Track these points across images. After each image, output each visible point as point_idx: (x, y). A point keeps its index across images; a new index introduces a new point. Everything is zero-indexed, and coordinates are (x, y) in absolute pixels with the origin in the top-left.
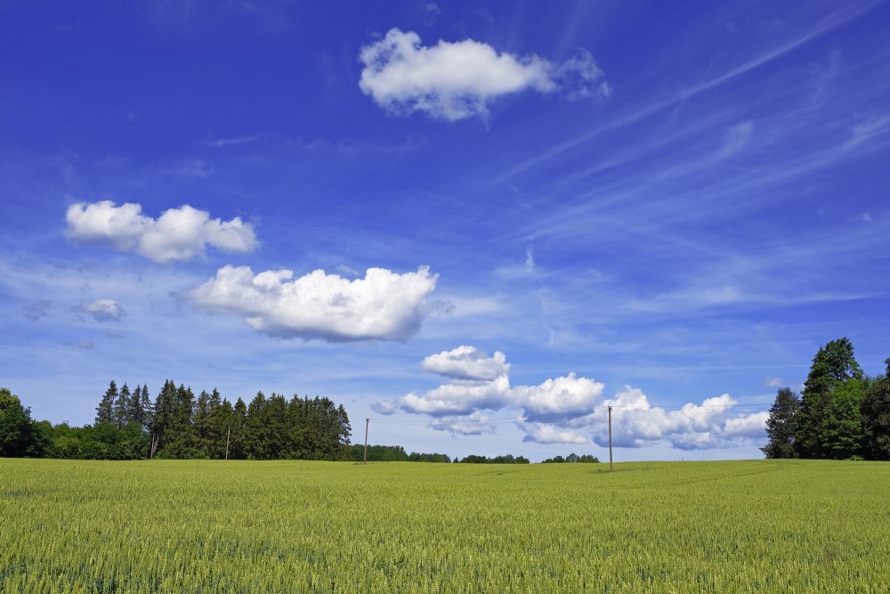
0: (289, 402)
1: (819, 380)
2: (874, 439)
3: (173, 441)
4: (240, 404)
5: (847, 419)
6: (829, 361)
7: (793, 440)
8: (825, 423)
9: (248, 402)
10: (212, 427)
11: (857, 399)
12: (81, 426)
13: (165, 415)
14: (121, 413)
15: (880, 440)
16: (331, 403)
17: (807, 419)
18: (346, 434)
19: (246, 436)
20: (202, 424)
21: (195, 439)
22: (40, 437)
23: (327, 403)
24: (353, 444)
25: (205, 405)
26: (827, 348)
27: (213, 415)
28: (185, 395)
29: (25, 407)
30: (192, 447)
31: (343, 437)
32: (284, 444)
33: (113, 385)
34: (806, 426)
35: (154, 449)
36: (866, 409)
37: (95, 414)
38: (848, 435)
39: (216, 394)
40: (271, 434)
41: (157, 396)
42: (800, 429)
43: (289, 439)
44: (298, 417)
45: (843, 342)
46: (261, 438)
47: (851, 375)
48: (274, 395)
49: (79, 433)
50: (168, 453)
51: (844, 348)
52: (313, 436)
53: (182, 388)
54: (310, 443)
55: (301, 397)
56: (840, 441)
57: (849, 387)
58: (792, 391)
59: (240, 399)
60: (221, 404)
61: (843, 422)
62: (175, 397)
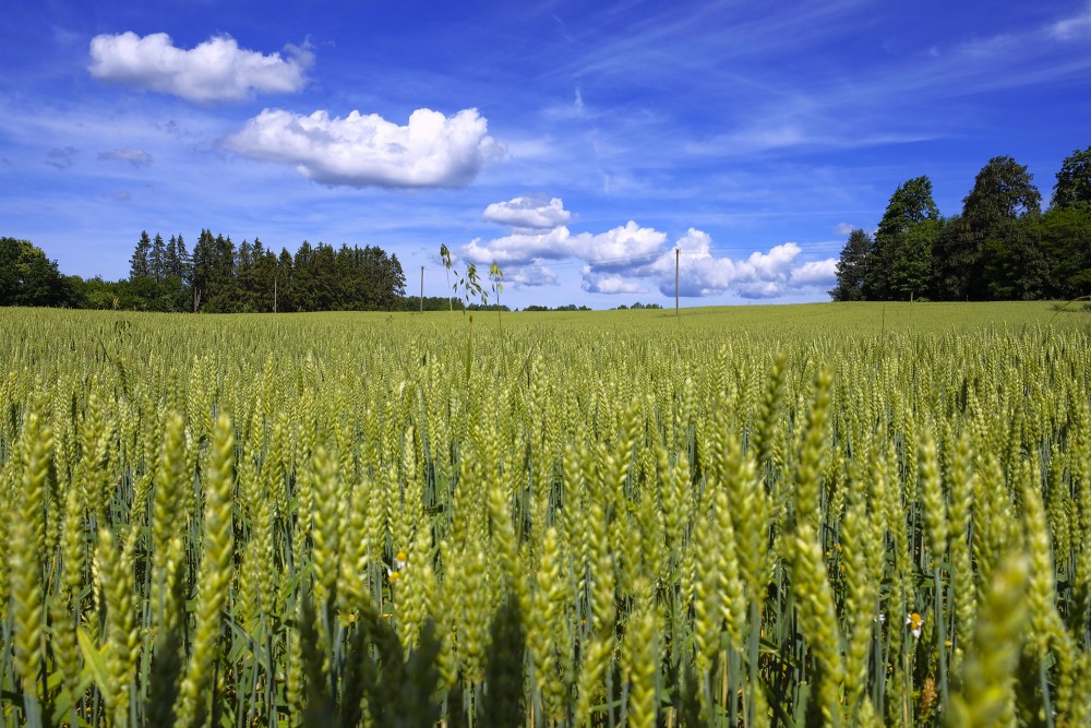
0: (338, 252)
1: (893, 221)
2: (942, 280)
3: (216, 294)
4: (285, 255)
5: (917, 260)
6: (906, 200)
7: (862, 283)
8: (896, 264)
9: (293, 252)
10: (257, 279)
11: (930, 240)
12: (116, 281)
13: (206, 267)
14: (158, 266)
15: (948, 281)
16: (383, 252)
17: (878, 261)
18: (400, 285)
19: (295, 289)
20: (245, 276)
21: (240, 292)
22: (72, 292)
23: (378, 253)
24: (407, 296)
25: (247, 256)
26: (906, 186)
27: (257, 267)
28: (224, 246)
29: (51, 260)
30: (238, 300)
31: (397, 288)
32: (335, 297)
33: (144, 236)
34: (875, 268)
35: (197, 304)
36: (938, 250)
37: (129, 267)
38: (917, 277)
39: (258, 245)
40: (321, 285)
41: (195, 246)
42: (869, 271)
43: (340, 291)
44: (348, 267)
45: (923, 180)
46: (311, 290)
47: (926, 216)
48: (321, 244)
49: (115, 288)
50: (212, 307)
51: (923, 186)
52: (366, 287)
53: (220, 239)
54: (363, 295)
55: (351, 246)
56: (908, 282)
57: (923, 228)
58: (865, 232)
59: (284, 250)
60: (265, 254)
61: (913, 263)
62: (214, 250)
